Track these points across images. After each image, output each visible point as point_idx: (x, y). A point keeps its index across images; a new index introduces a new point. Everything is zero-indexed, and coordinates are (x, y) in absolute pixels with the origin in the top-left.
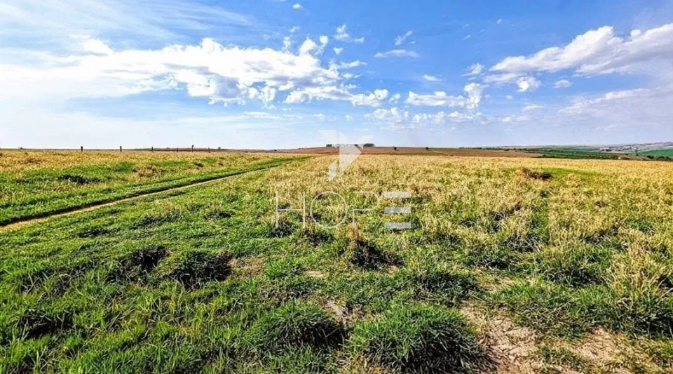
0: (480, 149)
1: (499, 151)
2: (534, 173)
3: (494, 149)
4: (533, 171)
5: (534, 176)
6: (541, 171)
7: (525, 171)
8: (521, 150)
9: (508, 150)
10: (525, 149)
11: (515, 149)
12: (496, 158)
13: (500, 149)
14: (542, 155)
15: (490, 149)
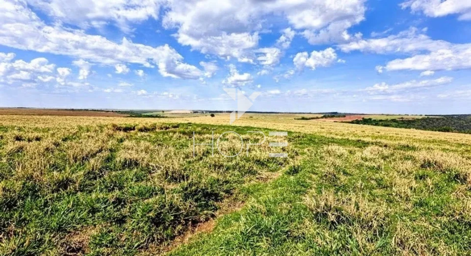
0: (88, 110)
1: (102, 112)
2: (120, 127)
3: (98, 111)
4: (119, 126)
5: (119, 129)
6: (124, 126)
7: (114, 126)
8: (116, 112)
9: (108, 111)
10: (120, 112)
11: (112, 111)
12: (97, 118)
13: (102, 111)
14: (129, 115)
15: (95, 110)
